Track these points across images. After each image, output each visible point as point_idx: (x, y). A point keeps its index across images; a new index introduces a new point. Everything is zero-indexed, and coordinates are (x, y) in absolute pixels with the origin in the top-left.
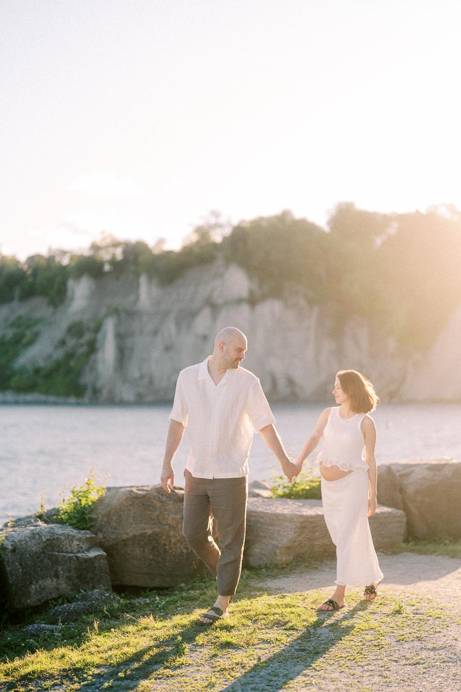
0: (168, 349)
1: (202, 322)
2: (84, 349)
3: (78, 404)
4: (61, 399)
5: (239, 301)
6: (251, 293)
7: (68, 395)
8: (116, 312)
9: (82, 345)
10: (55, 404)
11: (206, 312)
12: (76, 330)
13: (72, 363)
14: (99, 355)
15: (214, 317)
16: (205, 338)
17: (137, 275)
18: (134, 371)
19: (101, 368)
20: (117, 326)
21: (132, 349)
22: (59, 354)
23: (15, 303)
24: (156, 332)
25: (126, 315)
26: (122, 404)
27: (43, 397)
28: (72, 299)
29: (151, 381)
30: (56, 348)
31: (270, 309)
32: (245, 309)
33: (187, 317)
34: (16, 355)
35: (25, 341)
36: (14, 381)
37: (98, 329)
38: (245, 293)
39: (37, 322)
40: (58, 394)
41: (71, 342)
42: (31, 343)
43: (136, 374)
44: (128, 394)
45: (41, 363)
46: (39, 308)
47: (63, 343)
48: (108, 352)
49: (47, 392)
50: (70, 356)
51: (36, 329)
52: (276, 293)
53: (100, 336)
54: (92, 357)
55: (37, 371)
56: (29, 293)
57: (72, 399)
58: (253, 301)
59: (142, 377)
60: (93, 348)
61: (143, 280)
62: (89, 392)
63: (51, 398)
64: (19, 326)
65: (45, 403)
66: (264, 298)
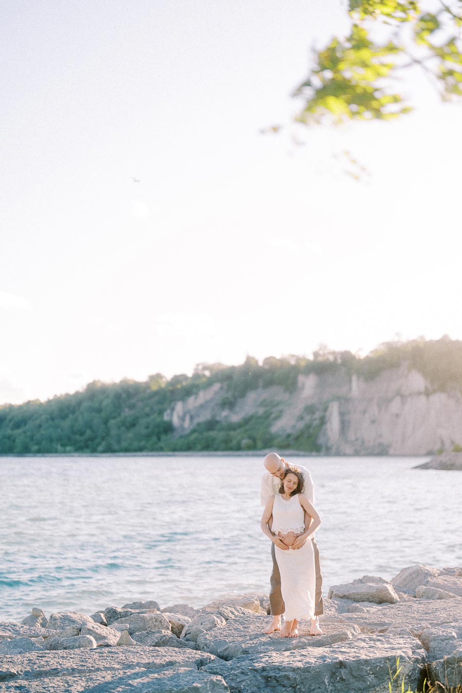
0: (373, 422)
1: (395, 406)
2: (317, 422)
3: (317, 456)
4: (307, 453)
5: (419, 394)
6: (426, 388)
7: (311, 451)
8: (338, 398)
9: (315, 419)
10: (304, 456)
11: (398, 400)
12: (310, 410)
13: (311, 430)
14: (328, 426)
15: (403, 403)
16: (397, 416)
17: (349, 375)
18: (351, 436)
19: (330, 433)
20: (340, 407)
21: (349, 422)
22: (301, 425)
23: (260, 389)
24: (365, 412)
25: (344, 400)
26: (345, 455)
27: (297, 452)
28: (303, 388)
29: (363, 442)
30: (298, 421)
31: (439, 399)
32: (423, 398)
33: (385, 402)
34: (269, 425)
35: (273, 416)
36: (276, 442)
37: (325, 410)
38: (423, 389)
39: (278, 404)
40: (305, 450)
41: (307, 418)
42: (278, 417)
43: (353, 438)
44: (348, 449)
45: (289, 431)
46: (278, 394)
47: (301, 418)
48: (334, 424)
49: (297, 449)
50: (308, 426)
51: (280, 407)
52: (442, 389)
53: (328, 414)
54: (324, 427)
55: (289, 436)
56: (269, 383)
57: (314, 453)
58: (428, 393)
59: (357, 440)
60: (323, 421)
61: (354, 378)
62: (324, 449)
63: (302, 453)
64: (266, 406)
65: (298, 456)
66: (435, 391)
